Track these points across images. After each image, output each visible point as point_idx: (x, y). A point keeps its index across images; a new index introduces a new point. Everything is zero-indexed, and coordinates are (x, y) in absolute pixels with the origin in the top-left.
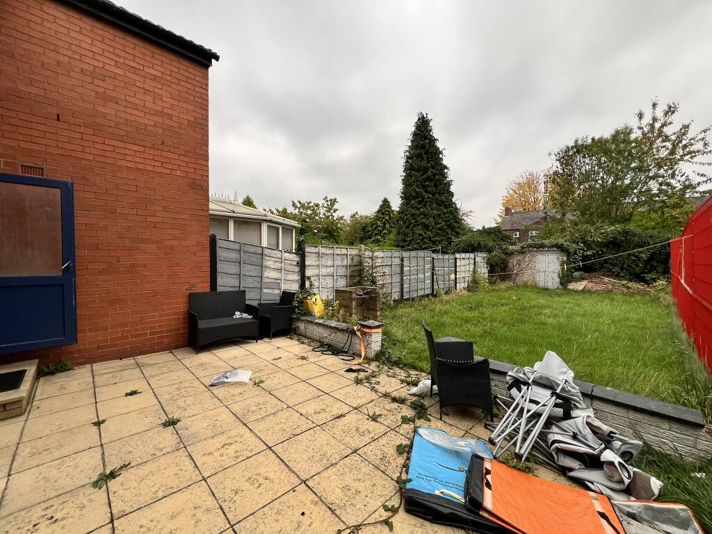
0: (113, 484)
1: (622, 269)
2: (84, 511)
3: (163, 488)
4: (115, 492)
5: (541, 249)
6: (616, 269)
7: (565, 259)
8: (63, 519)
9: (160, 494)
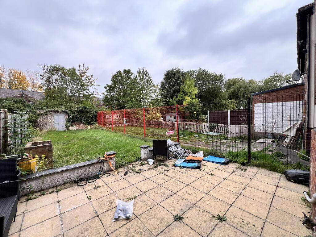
0: (222, 215)
1: (84, 120)
2: (235, 214)
3: (215, 201)
4: (224, 211)
5: (56, 113)
6: (82, 121)
7: (68, 117)
8: (240, 218)
9: (218, 200)
